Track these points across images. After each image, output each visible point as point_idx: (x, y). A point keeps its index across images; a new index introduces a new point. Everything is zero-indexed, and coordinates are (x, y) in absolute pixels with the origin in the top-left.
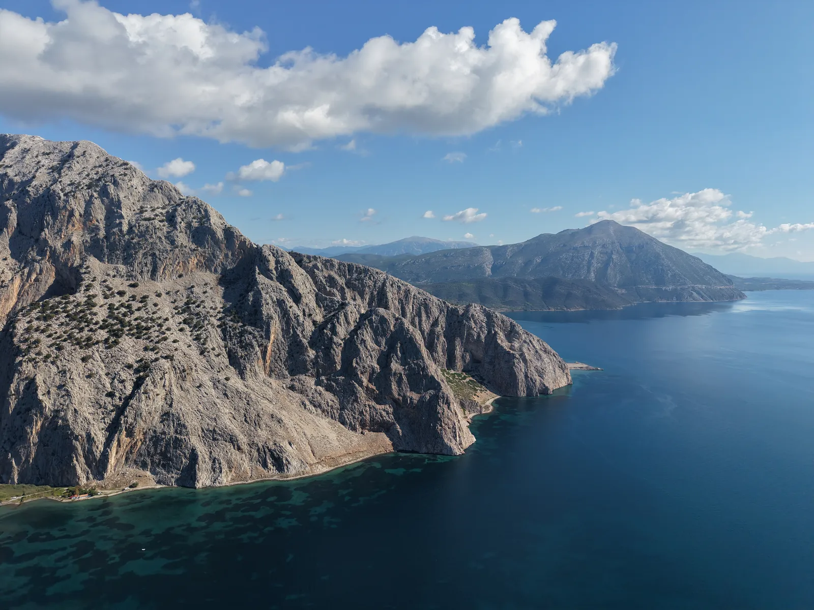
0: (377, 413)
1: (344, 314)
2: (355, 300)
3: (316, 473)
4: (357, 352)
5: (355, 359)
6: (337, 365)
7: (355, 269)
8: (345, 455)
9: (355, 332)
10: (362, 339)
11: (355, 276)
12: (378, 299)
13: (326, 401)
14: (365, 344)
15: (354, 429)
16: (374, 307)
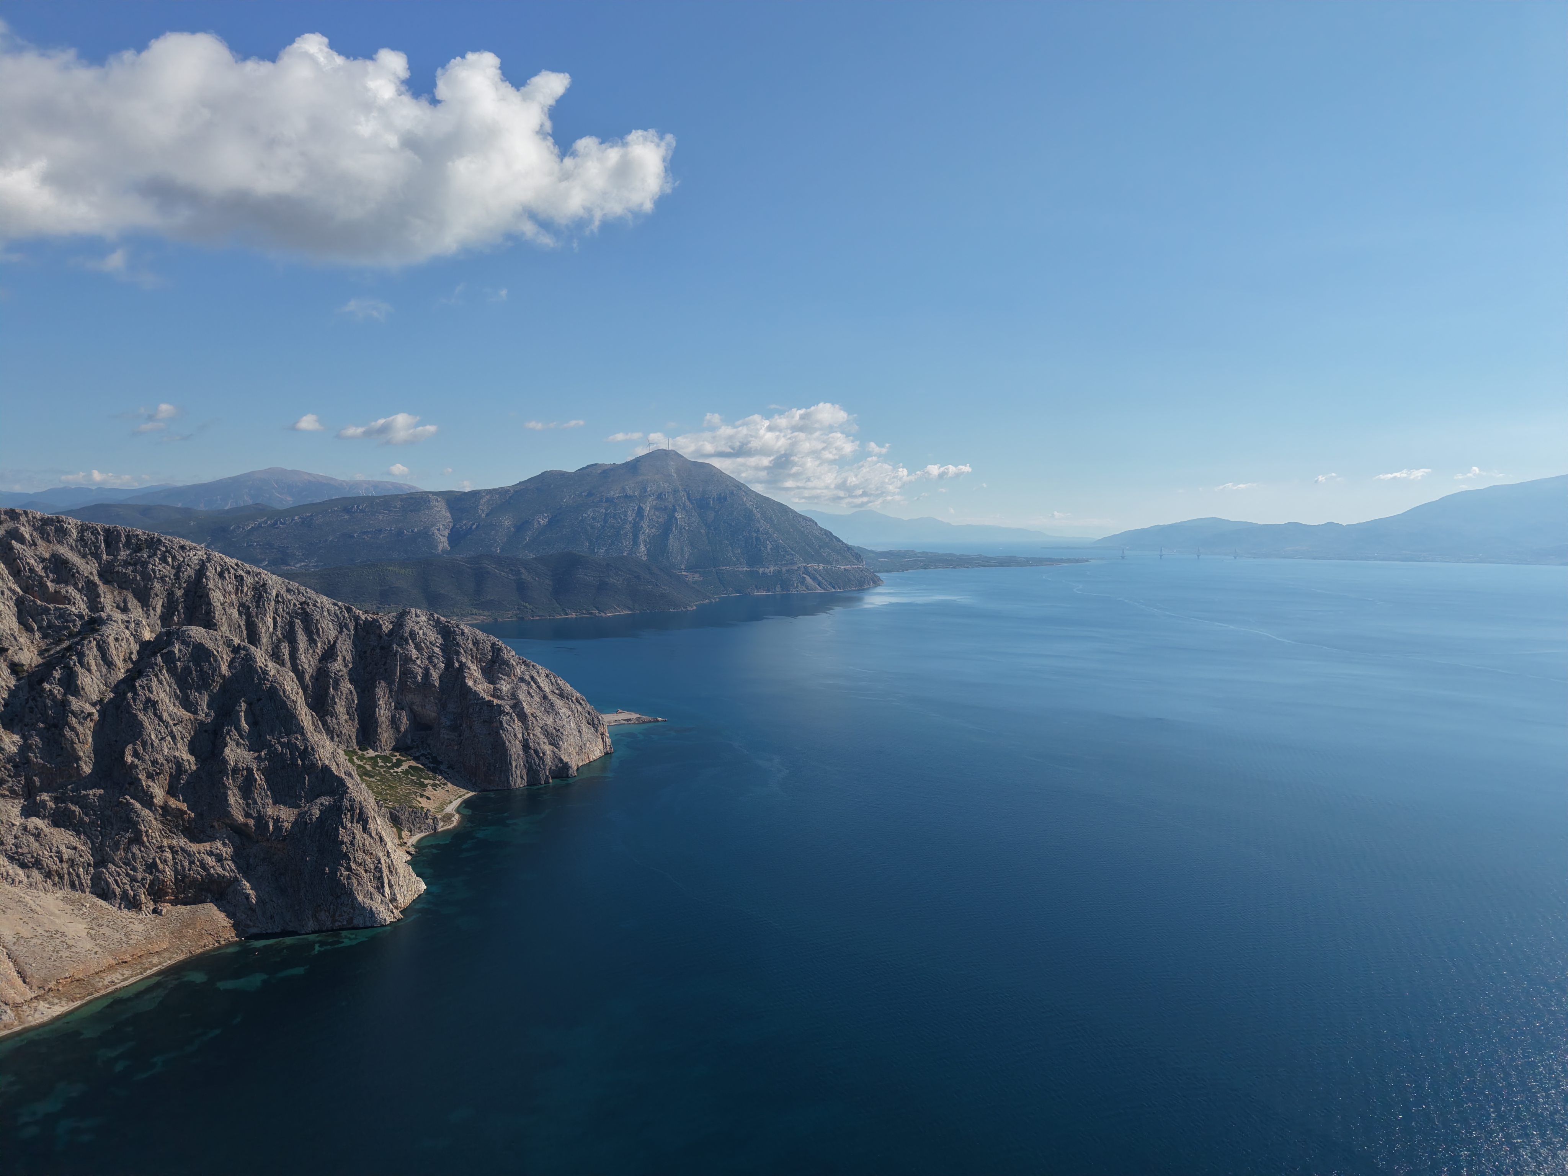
0: (192, 862)
1: (98, 644)
2: (125, 610)
3: (33, 1023)
4: (135, 731)
5: (130, 747)
6: (82, 764)
7: (123, 539)
8: (111, 968)
9: (129, 682)
10: (149, 700)
11: (124, 554)
12: (186, 608)
13: (54, 849)
14: (155, 709)
15: (133, 904)
16: (176, 624)
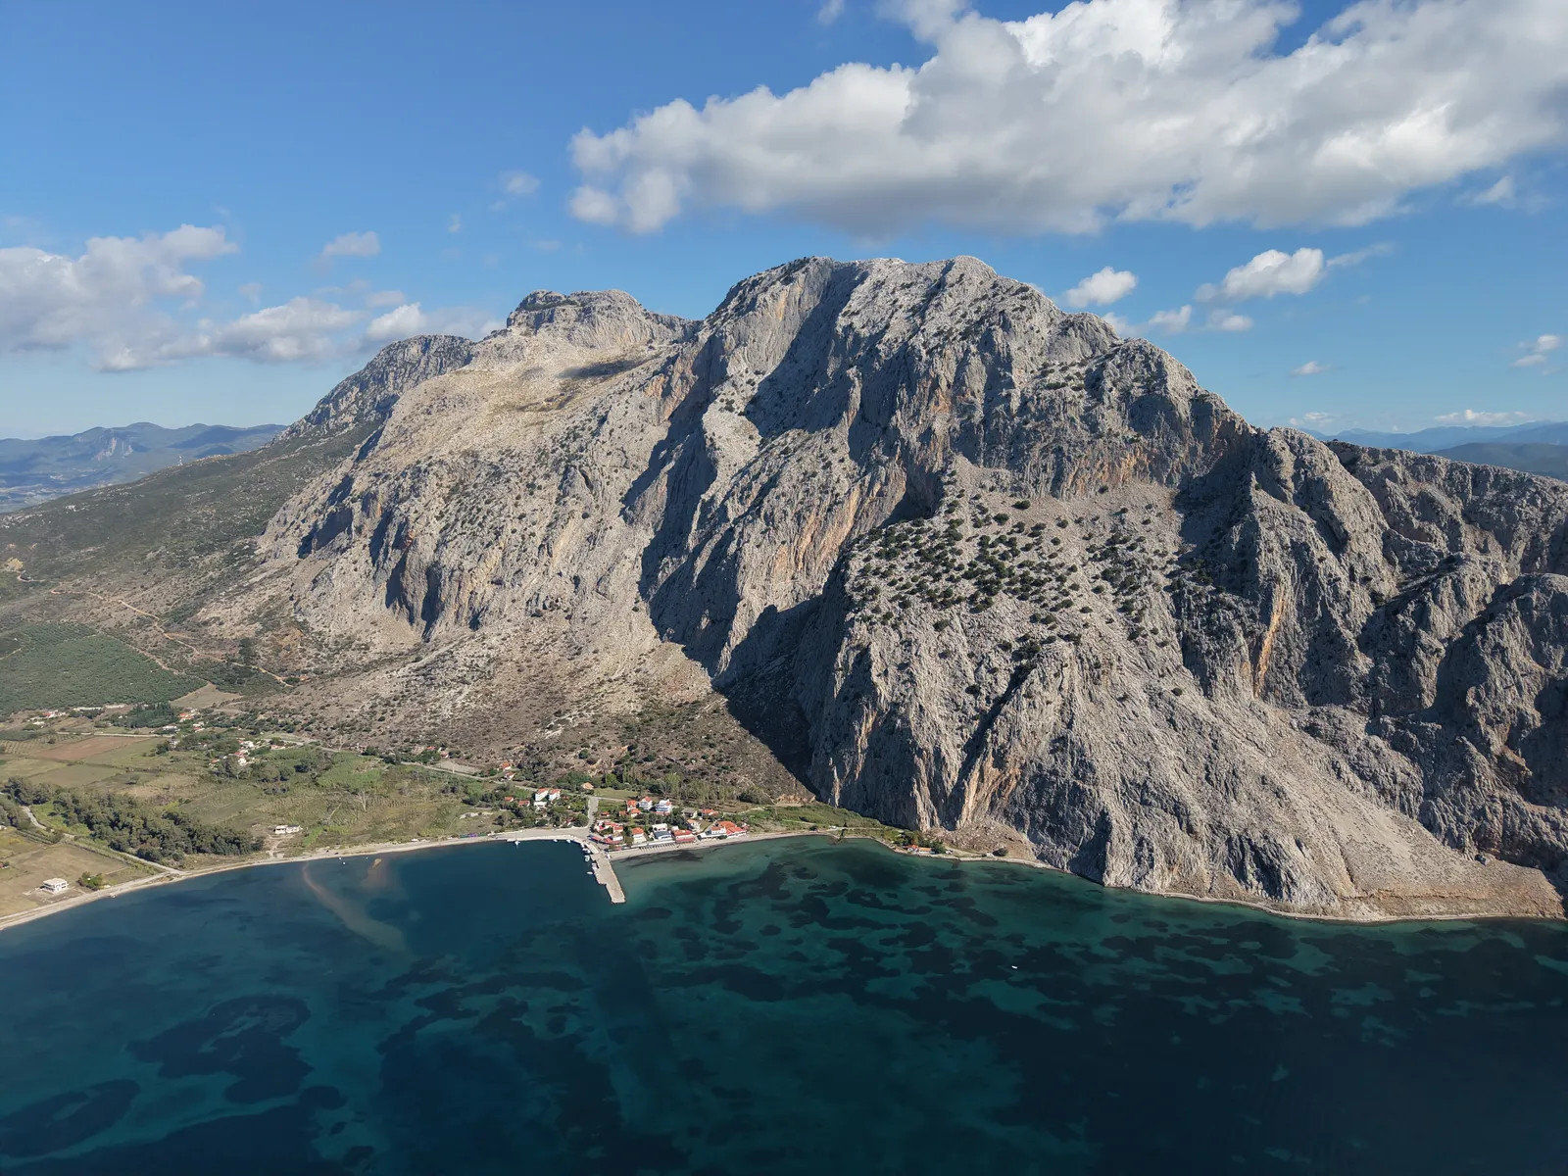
0: (1523, 822)
1: (1453, 582)
2: (1484, 551)
4: (1480, 674)
5: (1473, 689)
6: (1424, 696)
7: (1492, 479)
8: (1428, 897)
9: (1480, 624)
10: (1498, 645)
11: (1490, 495)
12: (1551, 554)
13: (1390, 770)
14: (1503, 656)
15: (1457, 844)
16: (1538, 571)
